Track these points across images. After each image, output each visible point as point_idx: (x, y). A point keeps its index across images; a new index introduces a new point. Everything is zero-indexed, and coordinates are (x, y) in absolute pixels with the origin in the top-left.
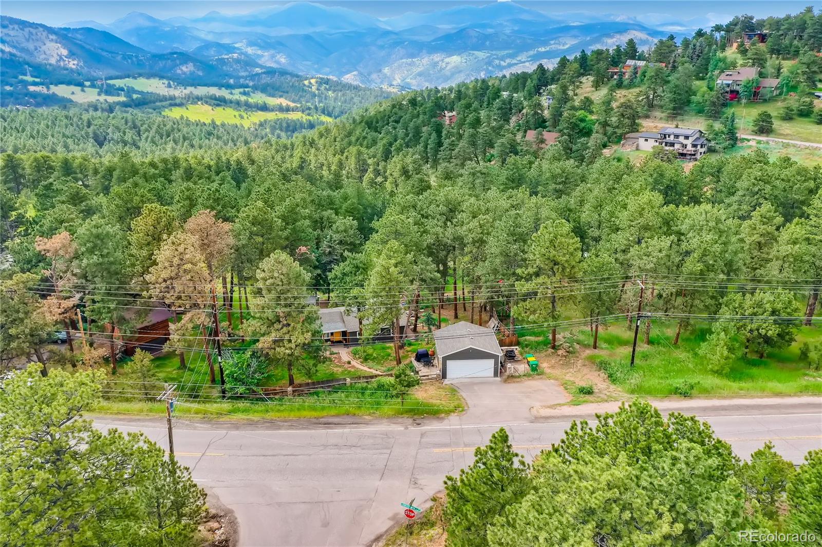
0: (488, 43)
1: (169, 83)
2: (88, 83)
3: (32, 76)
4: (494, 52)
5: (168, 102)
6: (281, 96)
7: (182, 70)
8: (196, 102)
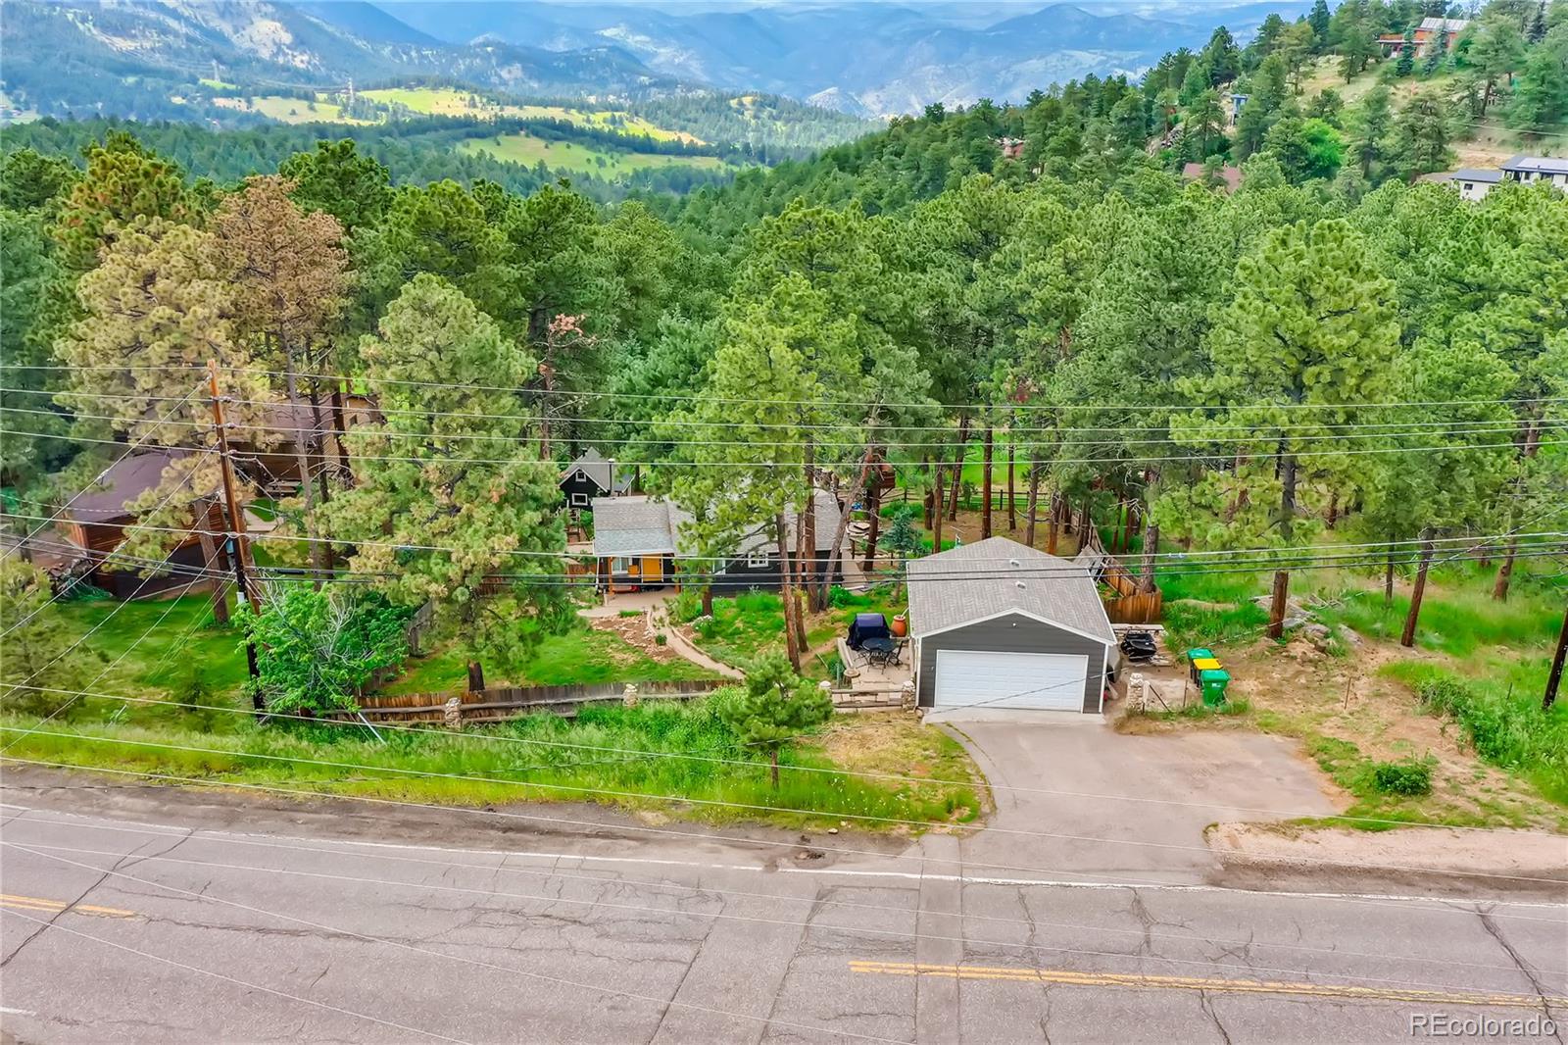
0: (1102, 35)
1: (473, 99)
2: (321, 96)
3: (223, 80)
4: (1114, 54)
5: (462, 131)
6: (683, 129)
7: (500, 77)
8: (515, 133)
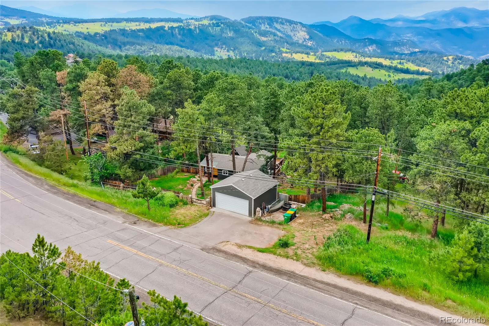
1: (356, 55)
2: (312, 54)
5: (347, 64)
7: (368, 49)
8: (363, 66)
